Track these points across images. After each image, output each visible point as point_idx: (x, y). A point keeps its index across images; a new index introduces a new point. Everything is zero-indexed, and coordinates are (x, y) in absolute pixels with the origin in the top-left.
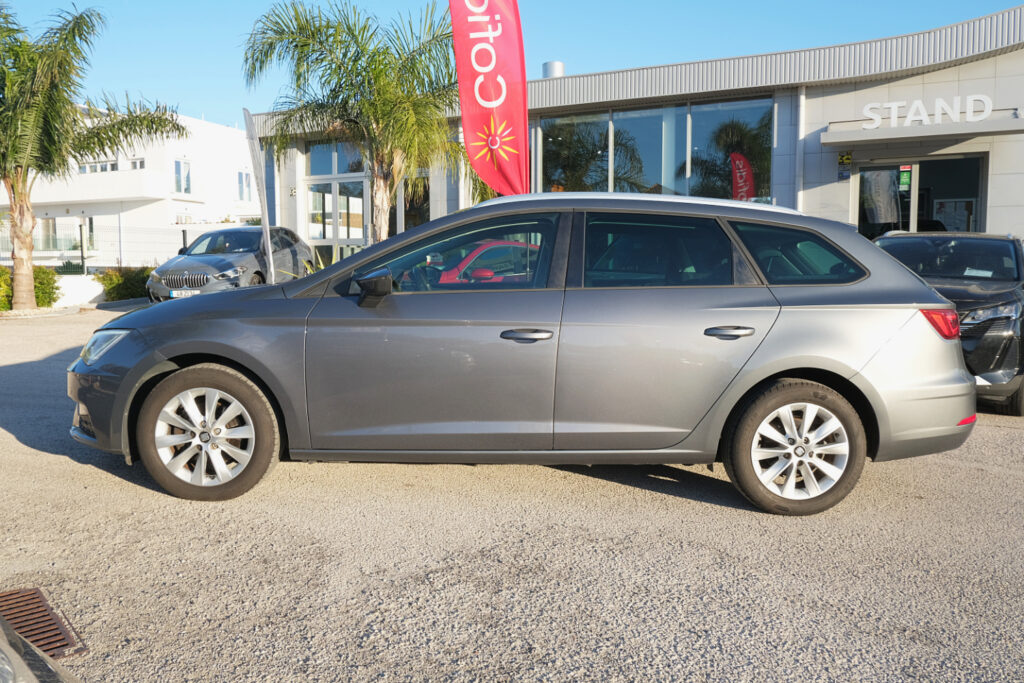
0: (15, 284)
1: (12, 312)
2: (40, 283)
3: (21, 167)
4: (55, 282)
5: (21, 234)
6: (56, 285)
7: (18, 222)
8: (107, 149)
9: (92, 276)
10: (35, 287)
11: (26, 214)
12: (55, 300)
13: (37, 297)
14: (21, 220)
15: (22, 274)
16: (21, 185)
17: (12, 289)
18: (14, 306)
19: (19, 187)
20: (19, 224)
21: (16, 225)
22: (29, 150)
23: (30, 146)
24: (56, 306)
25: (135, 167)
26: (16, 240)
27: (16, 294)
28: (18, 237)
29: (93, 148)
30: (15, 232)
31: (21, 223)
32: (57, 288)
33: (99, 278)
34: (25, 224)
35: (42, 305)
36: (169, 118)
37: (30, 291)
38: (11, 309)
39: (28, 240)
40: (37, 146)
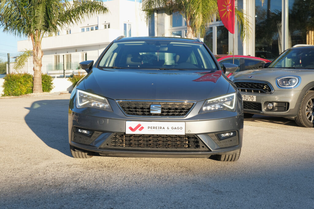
0: (34, 82)
1: (33, 94)
2: (45, 81)
3: (38, 30)
4: (51, 81)
5: (37, 60)
6: (52, 82)
7: (36, 54)
8: (73, 20)
9: (68, 79)
10: (42, 83)
11: (39, 50)
12: (51, 89)
13: (43, 88)
14: (37, 53)
15: (37, 77)
16: (37, 38)
17: (33, 84)
18: (34, 91)
19: (37, 39)
20: (36, 55)
21: (35, 55)
22: (41, 22)
23: (41, 20)
24: (52, 92)
25: (106, 28)
26: (35, 62)
27: (34, 86)
28: (36, 61)
29: (68, 20)
30: (35, 59)
31: (37, 54)
32: (52, 84)
33: (70, 80)
34: (38, 55)
35: (46, 91)
36: (100, 4)
37: (40, 85)
38: (33, 92)
39: (40, 62)
40: (44, 20)
